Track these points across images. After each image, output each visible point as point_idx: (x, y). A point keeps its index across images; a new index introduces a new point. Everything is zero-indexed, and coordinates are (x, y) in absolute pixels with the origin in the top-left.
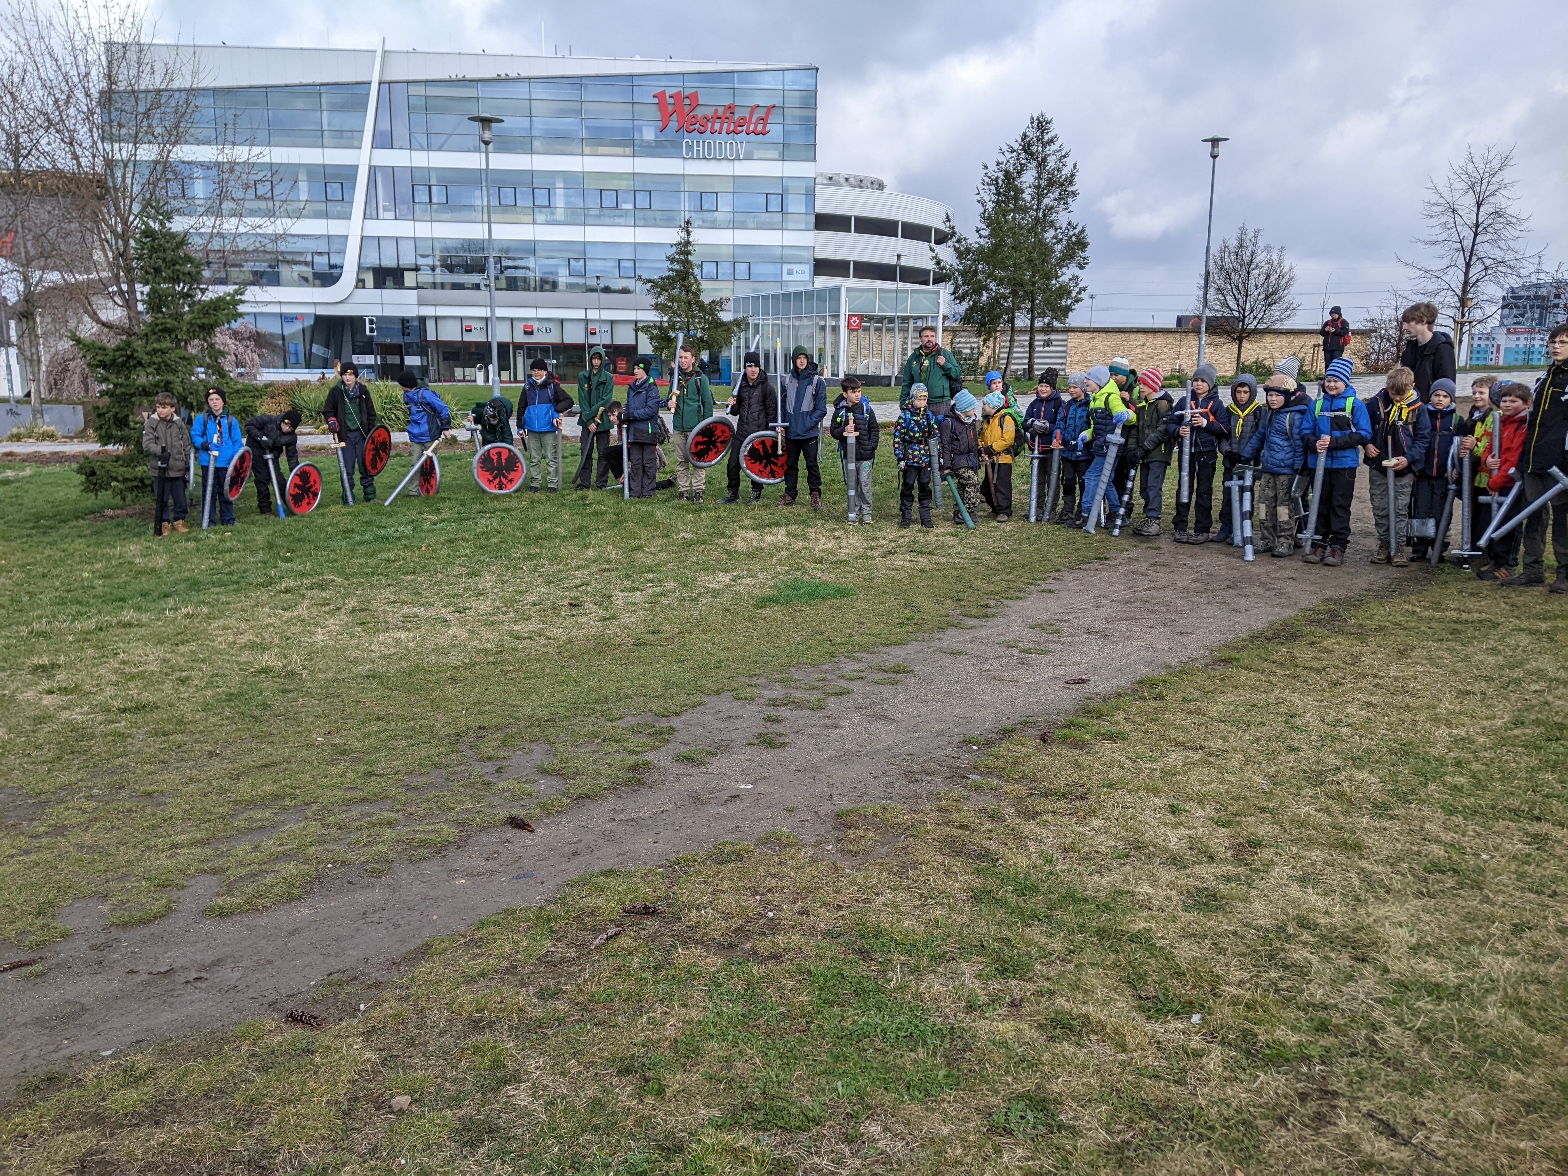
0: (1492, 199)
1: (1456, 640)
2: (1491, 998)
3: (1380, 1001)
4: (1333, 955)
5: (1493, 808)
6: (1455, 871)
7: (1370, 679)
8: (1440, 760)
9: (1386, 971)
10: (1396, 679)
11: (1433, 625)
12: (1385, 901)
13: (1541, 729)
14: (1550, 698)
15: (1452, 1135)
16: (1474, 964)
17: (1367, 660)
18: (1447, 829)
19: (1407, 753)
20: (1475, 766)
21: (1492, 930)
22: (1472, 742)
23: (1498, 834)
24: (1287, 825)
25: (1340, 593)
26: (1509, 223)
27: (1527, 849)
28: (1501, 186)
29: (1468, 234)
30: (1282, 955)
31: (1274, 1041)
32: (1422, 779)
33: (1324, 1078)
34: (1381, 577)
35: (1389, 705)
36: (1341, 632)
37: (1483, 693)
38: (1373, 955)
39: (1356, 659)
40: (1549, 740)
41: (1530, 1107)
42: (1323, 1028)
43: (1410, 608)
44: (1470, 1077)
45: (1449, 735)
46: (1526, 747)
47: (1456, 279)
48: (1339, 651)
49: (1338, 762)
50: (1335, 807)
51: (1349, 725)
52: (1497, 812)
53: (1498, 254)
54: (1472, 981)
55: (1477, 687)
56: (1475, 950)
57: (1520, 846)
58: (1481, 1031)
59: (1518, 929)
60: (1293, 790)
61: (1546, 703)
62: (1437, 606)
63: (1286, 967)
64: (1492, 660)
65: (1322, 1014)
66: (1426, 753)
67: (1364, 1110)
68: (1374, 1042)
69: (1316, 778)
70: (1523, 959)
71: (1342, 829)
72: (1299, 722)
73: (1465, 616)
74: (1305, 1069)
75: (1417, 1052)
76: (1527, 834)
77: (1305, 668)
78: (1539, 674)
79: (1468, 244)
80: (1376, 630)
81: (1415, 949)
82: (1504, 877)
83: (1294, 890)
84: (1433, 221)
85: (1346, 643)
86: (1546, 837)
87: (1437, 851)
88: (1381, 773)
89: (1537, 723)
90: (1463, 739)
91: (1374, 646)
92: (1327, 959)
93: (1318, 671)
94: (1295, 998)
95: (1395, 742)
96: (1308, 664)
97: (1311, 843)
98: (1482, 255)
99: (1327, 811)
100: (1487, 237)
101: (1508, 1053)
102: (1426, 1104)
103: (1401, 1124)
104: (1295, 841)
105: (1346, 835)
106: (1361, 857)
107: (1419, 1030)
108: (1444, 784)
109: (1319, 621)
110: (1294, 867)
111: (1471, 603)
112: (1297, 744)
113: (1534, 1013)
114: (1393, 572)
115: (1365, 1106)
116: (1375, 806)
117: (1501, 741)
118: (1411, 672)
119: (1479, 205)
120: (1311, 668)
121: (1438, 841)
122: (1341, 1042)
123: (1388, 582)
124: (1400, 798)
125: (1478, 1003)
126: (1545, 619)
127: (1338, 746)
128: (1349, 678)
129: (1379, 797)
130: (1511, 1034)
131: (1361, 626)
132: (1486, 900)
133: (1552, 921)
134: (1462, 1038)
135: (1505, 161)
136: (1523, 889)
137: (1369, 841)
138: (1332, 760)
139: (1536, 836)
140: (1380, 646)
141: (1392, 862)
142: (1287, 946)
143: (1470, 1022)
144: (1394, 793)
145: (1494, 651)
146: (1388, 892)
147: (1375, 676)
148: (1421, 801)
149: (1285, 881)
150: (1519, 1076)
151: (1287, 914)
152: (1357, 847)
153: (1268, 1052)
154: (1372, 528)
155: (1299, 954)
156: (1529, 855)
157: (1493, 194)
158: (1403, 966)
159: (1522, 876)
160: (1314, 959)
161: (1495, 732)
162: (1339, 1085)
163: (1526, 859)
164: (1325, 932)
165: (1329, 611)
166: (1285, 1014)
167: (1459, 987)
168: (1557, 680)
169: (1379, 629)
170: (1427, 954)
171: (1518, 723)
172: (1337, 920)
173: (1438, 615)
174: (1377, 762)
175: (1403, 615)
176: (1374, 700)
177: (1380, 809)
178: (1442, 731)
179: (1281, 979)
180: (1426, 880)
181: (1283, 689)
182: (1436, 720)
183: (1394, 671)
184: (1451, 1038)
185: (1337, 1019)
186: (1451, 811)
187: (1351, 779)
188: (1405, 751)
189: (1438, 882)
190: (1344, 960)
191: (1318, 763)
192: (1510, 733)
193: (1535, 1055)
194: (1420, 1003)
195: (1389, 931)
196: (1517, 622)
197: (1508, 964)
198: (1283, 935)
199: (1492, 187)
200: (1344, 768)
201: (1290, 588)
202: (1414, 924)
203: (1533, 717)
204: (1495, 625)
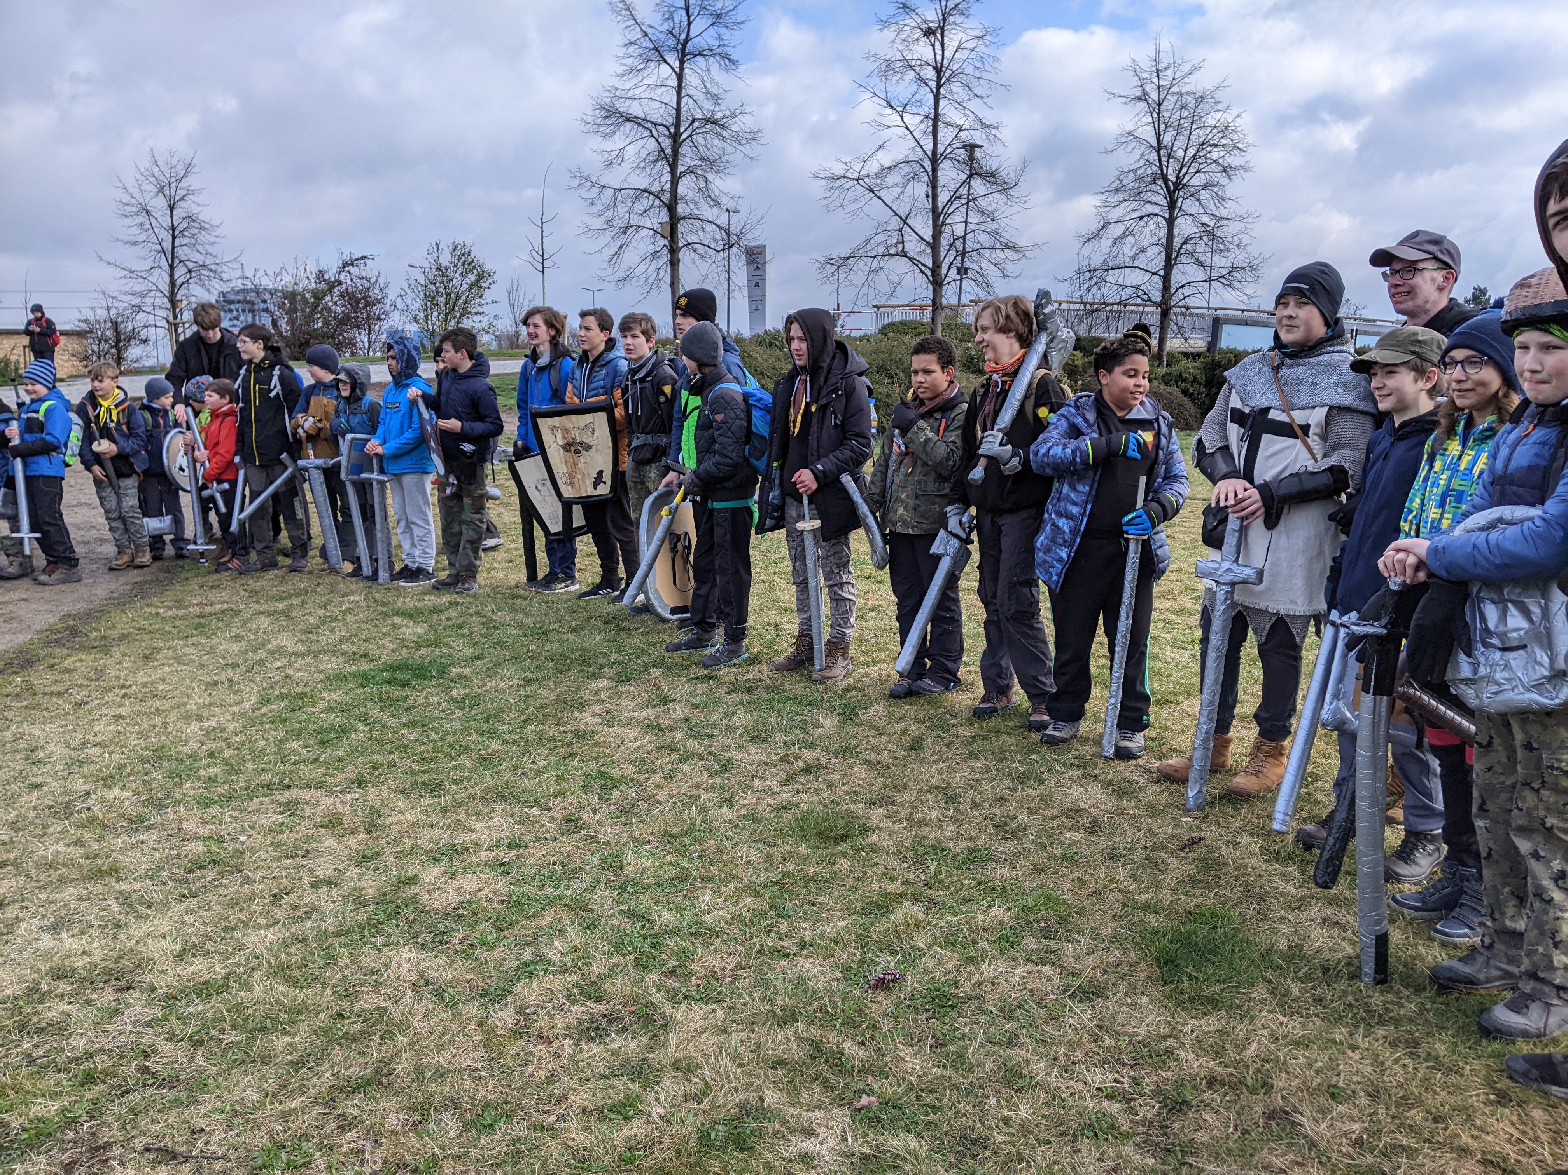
0: (182, 204)
1: (202, 634)
2: (257, 975)
3: (149, 1024)
4: (95, 996)
5: (247, 789)
6: (214, 862)
7: (116, 691)
8: (194, 757)
9: (153, 989)
10: (145, 685)
11: (178, 623)
12: (147, 917)
13: (286, 702)
14: (290, 672)
15: (230, 1127)
16: (240, 947)
17: (112, 672)
18: (204, 823)
19: (160, 758)
20: (228, 753)
21: (254, 908)
22: (223, 730)
23: (253, 812)
24: (33, 872)
25: (80, 607)
26: (202, 228)
27: (281, 818)
28: (189, 192)
29: (166, 237)
30: (35, 1019)
31: (31, 1122)
32: (177, 780)
33: (93, 1134)
34: (120, 584)
35: (139, 713)
36: (83, 648)
37: (230, 681)
38: (139, 978)
39: (100, 673)
40: (293, 710)
41: (297, 1064)
42: (89, 1079)
43: (154, 611)
44: (243, 1062)
45: (201, 729)
46: (272, 722)
47: (162, 279)
48: (82, 669)
49: (87, 787)
50: (87, 835)
51: (99, 744)
52: (251, 792)
53: (199, 258)
54: (238, 965)
55: (223, 677)
56: (238, 934)
57: (275, 817)
58: (250, 1011)
59: (276, 898)
60: (38, 831)
61: (287, 677)
62: (179, 604)
63: (40, 1031)
64: (235, 647)
65: (87, 1065)
66: (179, 753)
67: (140, 1147)
68: (147, 1070)
69: (64, 811)
70: (284, 925)
71: (96, 856)
72: (42, 755)
73: (208, 609)
74: (71, 1135)
75: (192, 1059)
76: (280, 804)
77: (45, 694)
78: (281, 651)
79: (167, 245)
80: (120, 639)
81: (180, 956)
82: (262, 854)
83: (47, 942)
84: (129, 221)
85: (88, 658)
86: (297, 802)
87: (196, 848)
88: (134, 786)
89: (281, 697)
90: (214, 729)
91: (118, 656)
92: (89, 1002)
93: (60, 694)
94: (54, 1061)
95: (147, 749)
96: (48, 690)
97: (63, 881)
98: (183, 258)
99: (79, 842)
100: (185, 241)
101: (275, 1020)
102: (202, 1109)
103: (178, 1142)
104: (42, 888)
105: (100, 862)
106: (119, 880)
107: (191, 1037)
108: (199, 779)
109: (57, 641)
110: (44, 916)
111: (213, 596)
112: (39, 780)
113: (297, 973)
114: (134, 576)
115: (139, 1144)
116: (131, 821)
117: (252, 722)
118: (158, 674)
119: (172, 208)
120: (51, 694)
121: (196, 838)
122: (112, 1086)
123: (129, 587)
124: (155, 806)
125: (246, 986)
126: (281, 599)
127: (86, 769)
128: (94, 694)
129: (133, 811)
130: (278, 1002)
131: (104, 638)
132: (248, 880)
133: (306, 879)
134: (234, 1026)
135: (188, 169)
136: (279, 859)
137: (125, 860)
138: (80, 786)
139: (287, 804)
140: (125, 655)
141: (151, 875)
142: (40, 1007)
143: (239, 1008)
144: (149, 802)
145: (238, 638)
146: (149, 907)
147: (123, 687)
148: (177, 803)
149: (35, 936)
150: (287, 1039)
151: (38, 971)
152: (114, 871)
153: (25, 1136)
154: (108, 535)
155: (53, 1011)
156: (282, 824)
157: (183, 199)
158: (170, 978)
159: (277, 846)
160: (73, 1009)
161: (243, 715)
162: (112, 1133)
163: (280, 829)
164: (84, 974)
165: (67, 629)
166: (43, 1084)
167: (227, 977)
168: (295, 654)
169: (123, 637)
170: (194, 955)
171: (265, 701)
172: (97, 956)
173: (181, 613)
174: (129, 775)
175: (146, 619)
176: (122, 711)
177: (137, 823)
178: (194, 727)
179: (36, 1046)
180: (187, 881)
181: (22, 722)
182: (187, 718)
183: (142, 677)
184: (222, 1031)
185: (102, 1063)
186: (206, 803)
187: (102, 800)
188: (158, 756)
189: (199, 879)
190: (109, 996)
191: (66, 793)
192: (258, 713)
193: (300, 1013)
194: (190, 1009)
195: (153, 947)
196: (256, 606)
197: (271, 935)
198: (36, 996)
199: (181, 193)
200: (94, 791)
201: (22, 610)
202: (178, 930)
203: (277, 693)
204: (237, 613)
